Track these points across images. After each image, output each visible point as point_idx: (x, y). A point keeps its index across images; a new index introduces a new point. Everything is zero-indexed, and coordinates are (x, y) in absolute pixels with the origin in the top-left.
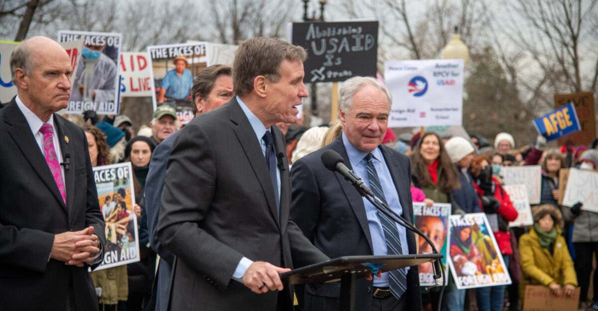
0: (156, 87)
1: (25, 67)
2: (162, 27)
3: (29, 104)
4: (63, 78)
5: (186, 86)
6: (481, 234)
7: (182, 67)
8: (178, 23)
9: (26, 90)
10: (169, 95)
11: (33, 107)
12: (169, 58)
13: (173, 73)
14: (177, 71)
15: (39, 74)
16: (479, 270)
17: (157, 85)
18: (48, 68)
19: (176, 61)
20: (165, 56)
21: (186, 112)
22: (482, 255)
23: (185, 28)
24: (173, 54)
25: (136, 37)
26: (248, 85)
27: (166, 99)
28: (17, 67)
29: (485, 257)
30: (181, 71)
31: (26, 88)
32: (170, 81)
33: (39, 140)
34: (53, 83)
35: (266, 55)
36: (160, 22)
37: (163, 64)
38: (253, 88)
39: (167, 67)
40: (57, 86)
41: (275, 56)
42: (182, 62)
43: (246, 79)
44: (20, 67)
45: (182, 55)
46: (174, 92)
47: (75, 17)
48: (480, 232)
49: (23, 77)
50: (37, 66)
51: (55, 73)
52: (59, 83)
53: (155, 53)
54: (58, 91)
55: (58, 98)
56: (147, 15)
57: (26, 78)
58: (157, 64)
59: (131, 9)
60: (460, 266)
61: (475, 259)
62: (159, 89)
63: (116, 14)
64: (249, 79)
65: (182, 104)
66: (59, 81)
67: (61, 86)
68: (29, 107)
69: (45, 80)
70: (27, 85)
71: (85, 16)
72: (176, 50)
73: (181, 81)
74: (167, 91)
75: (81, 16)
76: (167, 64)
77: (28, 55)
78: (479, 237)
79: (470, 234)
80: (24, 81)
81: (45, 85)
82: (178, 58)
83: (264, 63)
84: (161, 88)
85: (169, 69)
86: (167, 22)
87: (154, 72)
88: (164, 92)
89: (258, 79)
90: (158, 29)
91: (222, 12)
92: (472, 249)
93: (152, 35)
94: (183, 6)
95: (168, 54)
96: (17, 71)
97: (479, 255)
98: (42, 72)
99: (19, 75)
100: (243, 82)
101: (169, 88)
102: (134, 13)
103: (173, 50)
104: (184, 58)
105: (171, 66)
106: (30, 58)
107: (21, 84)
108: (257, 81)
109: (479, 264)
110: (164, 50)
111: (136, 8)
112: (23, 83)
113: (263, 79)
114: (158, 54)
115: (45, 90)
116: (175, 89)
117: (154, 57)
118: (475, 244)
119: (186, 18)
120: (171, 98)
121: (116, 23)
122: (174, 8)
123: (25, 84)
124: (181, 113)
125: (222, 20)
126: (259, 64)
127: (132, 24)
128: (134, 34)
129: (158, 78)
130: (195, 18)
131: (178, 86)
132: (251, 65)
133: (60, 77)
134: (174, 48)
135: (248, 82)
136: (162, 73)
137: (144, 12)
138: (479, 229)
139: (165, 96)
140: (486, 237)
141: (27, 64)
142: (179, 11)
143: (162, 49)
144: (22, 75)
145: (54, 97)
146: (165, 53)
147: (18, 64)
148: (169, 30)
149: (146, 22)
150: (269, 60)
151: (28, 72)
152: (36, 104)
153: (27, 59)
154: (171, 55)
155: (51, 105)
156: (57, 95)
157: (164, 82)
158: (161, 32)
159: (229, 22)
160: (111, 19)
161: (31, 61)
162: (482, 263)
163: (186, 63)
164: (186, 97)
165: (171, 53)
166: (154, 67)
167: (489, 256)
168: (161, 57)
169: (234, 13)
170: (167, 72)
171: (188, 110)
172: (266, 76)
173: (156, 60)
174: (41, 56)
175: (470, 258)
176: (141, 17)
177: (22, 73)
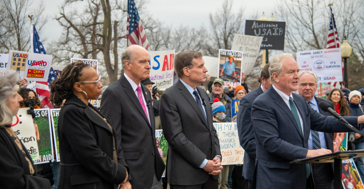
0: (220, 68)
1: (130, 59)
2: (191, 41)
3: (131, 77)
4: (147, 64)
5: (232, 70)
6: (353, 168)
7: (232, 61)
8: (199, 39)
9: (130, 70)
10: (224, 73)
11: (133, 78)
12: (227, 56)
13: (227, 63)
14: (229, 62)
15: (136, 62)
16: (354, 187)
17: (221, 67)
18: (141, 59)
19: (229, 58)
20: (226, 55)
21: (230, 82)
22: (354, 179)
23: (202, 41)
24: (229, 54)
25: (179, 46)
26: (181, 72)
27: (223, 74)
28: (125, 60)
29: (355, 180)
30: (231, 63)
31: (130, 69)
32: (226, 66)
33: (136, 93)
34: (143, 66)
35: (186, 58)
36: (190, 39)
37: (224, 58)
38: (183, 73)
39: (226, 60)
40: (145, 68)
41: (189, 58)
42: (232, 59)
43: (180, 69)
44: (128, 60)
45: (232, 55)
46: (227, 72)
47: (152, 38)
48: (352, 167)
49: (129, 64)
50: (136, 59)
51: (144, 62)
52: (146, 66)
53: (222, 52)
54: (145, 70)
55: (145, 73)
56: (184, 36)
57: (130, 65)
58: (222, 58)
59: (177, 33)
60: (347, 184)
61: (352, 181)
62: (221, 69)
63: (170, 36)
64: (181, 69)
65: (229, 78)
66: (146, 65)
67: (147, 67)
68: (131, 79)
69: (139, 65)
70: (131, 68)
71: (156, 37)
72: (230, 53)
73: (230, 67)
74: (224, 70)
75: (155, 37)
76: (226, 59)
77: (131, 54)
78: (352, 170)
79: (348, 167)
80: (129, 66)
81: (139, 67)
82: (230, 56)
83: (185, 61)
84: (222, 68)
85: (227, 61)
86: (193, 39)
87: (220, 61)
88: (223, 71)
89: (185, 69)
90: (189, 42)
91: (219, 33)
92: (350, 176)
93: (186, 45)
94: (201, 31)
95: (227, 54)
96: (126, 61)
97: (353, 179)
98: (138, 61)
99: (127, 63)
100: (179, 71)
101: (225, 69)
102: (178, 35)
103: (229, 53)
104: (233, 57)
105: (227, 60)
106: (132, 54)
107: (128, 67)
108: (185, 70)
109: (353, 183)
110: (226, 52)
111: (179, 33)
112: (129, 67)
113: (187, 68)
114: (223, 53)
115: (139, 70)
116: (227, 70)
117: (221, 54)
118: (351, 173)
119: (202, 36)
120: (225, 74)
121: (171, 40)
122: (197, 31)
123: (130, 68)
124: (228, 82)
125: (219, 37)
126: (183, 62)
127: (177, 40)
128: (178, 44)
129: (221, 64)
130: (207, 36)
131: (229, 69)
132: (181, 63)
133: (146, 63)
134: (229, 52)
135: (181, 71)
136: (223, 62)
137: (183, 34)
138: (351, 165)
139: (223, 73)
140: (354, 169)
141: (131, 58)
142: (199, 33)
143: (225, 51)
144: (128, 63)
145: (144, 73)
146: (226, 53)
147: (126, 58)
148: (194, 42)
149: (184, 39)
150: (187, 60)
151: (131, 62)
152: (135, 77)
153: (131, 55)
154: (228, 55)
155: (142, 76)
156: (145, 72)
157: (223, 66)
158: (190, 43)
159: (223, 38)
160: (168, 38)
161: (133, 56)
162: (354, 183)
163: (233, 59)
164: (231, 75)
165: (228, 54)
166: (221, 59)
167: (357, 180)
168: (224, 54)
169: (225, 33)
170: (225, 62)
171: (231, 81)
172: (187, 66)
173: (222, 56)
174: (137, 54)
175: (350, 180)
176: (182, 37)
177: (128, 62)
